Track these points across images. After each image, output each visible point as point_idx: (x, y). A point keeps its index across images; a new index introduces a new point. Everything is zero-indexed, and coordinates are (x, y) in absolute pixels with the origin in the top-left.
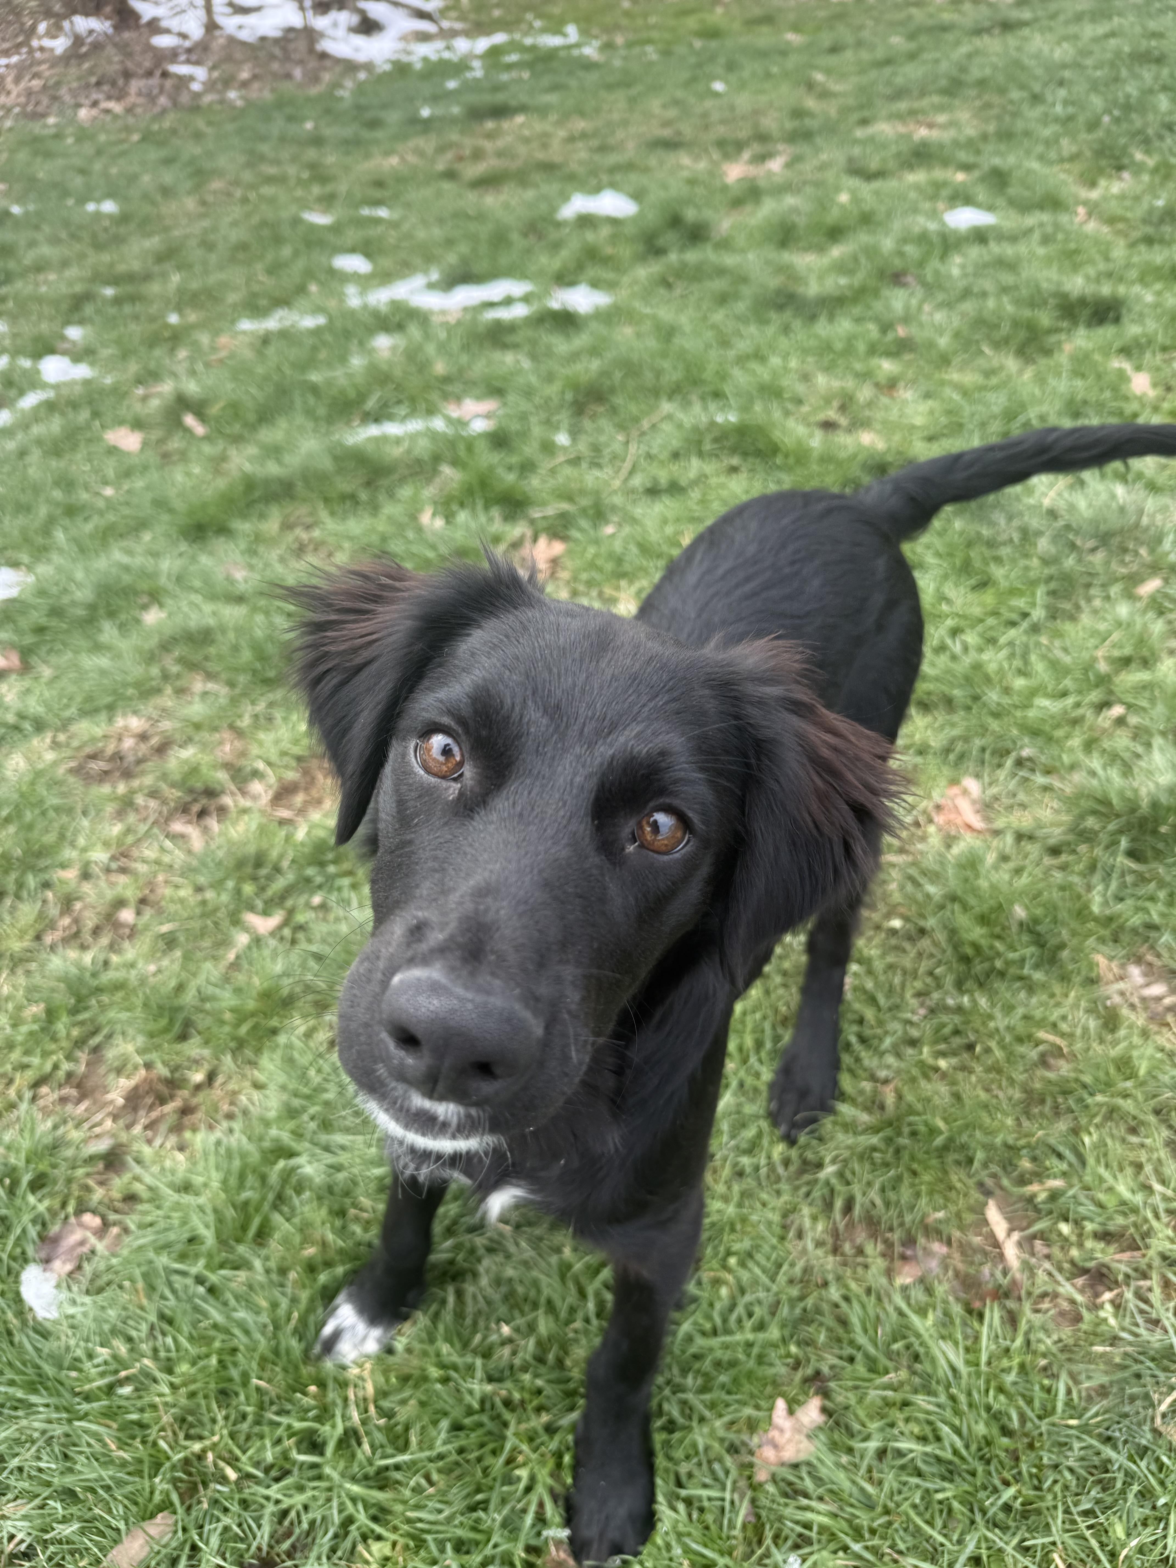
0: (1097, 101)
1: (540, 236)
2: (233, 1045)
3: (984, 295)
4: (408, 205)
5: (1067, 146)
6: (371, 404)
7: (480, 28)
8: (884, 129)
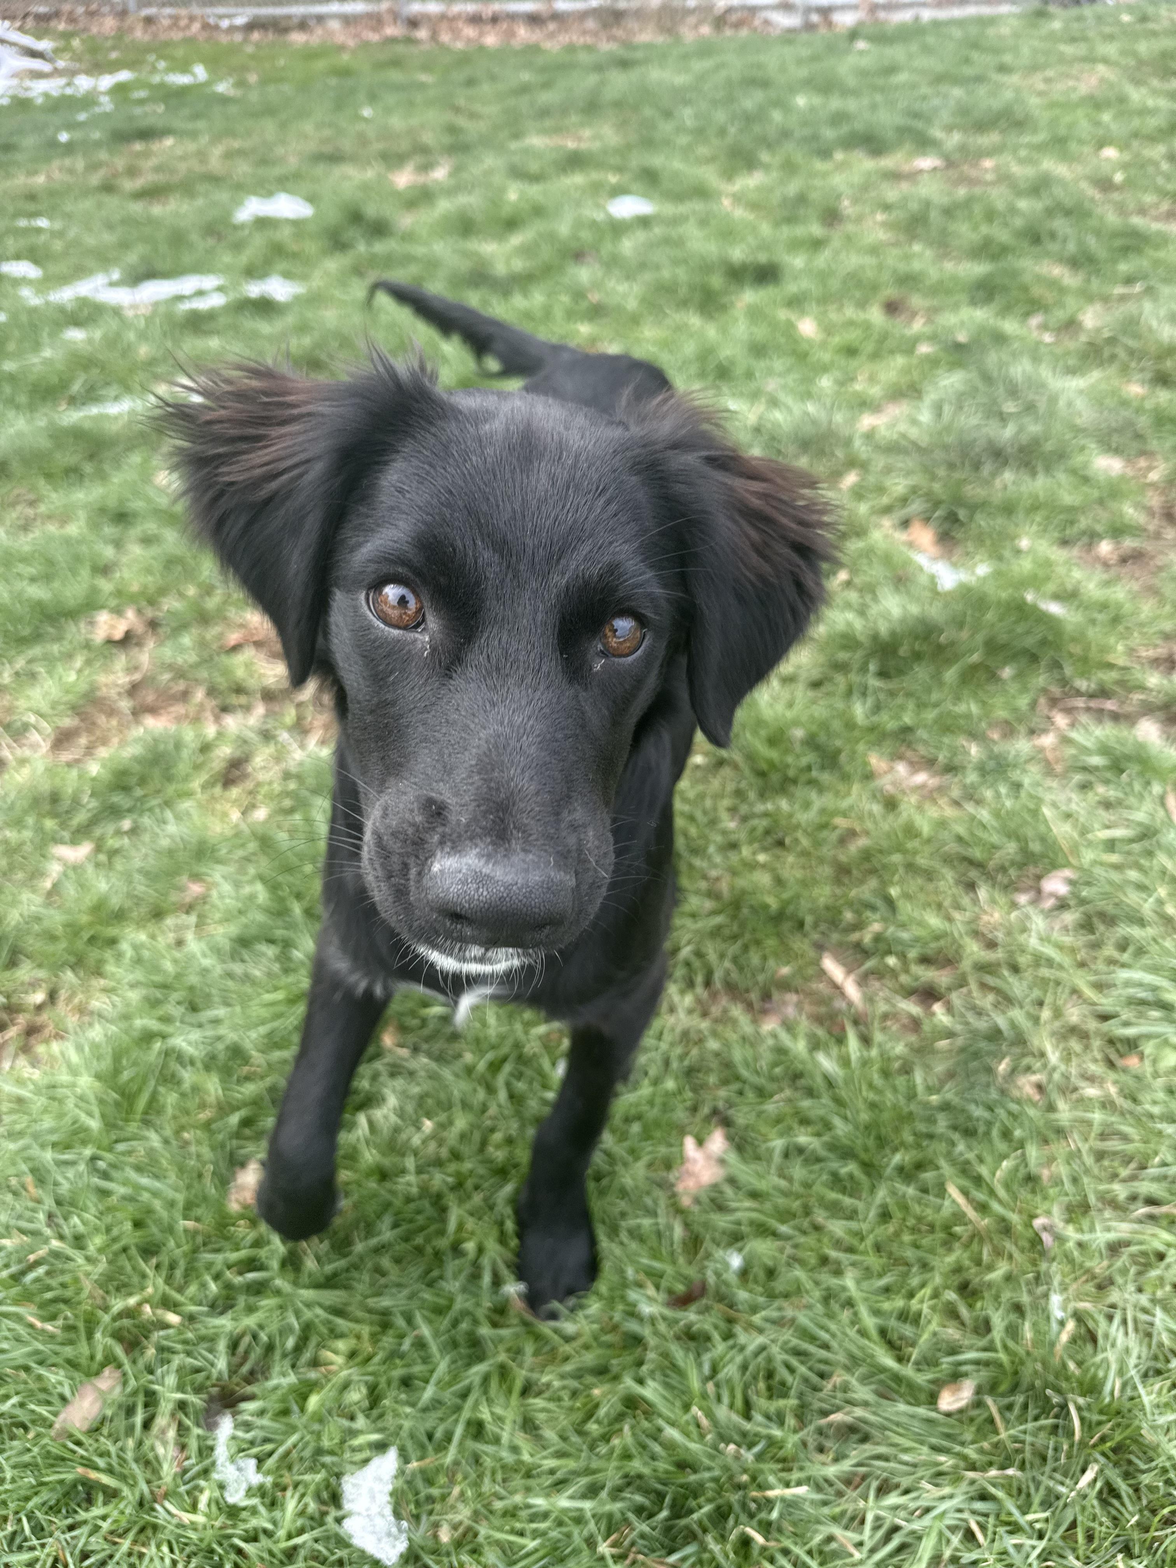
0: (720, 116)
1: (220, 237)
2: (72, 959)
3: (658, 267)
4: (68, 216)
5: (703, 150)
6: (76, 387)
7: (98, 68)
8: (536, 141)
